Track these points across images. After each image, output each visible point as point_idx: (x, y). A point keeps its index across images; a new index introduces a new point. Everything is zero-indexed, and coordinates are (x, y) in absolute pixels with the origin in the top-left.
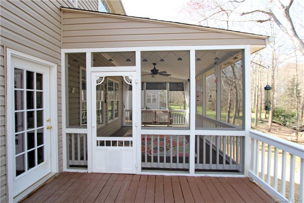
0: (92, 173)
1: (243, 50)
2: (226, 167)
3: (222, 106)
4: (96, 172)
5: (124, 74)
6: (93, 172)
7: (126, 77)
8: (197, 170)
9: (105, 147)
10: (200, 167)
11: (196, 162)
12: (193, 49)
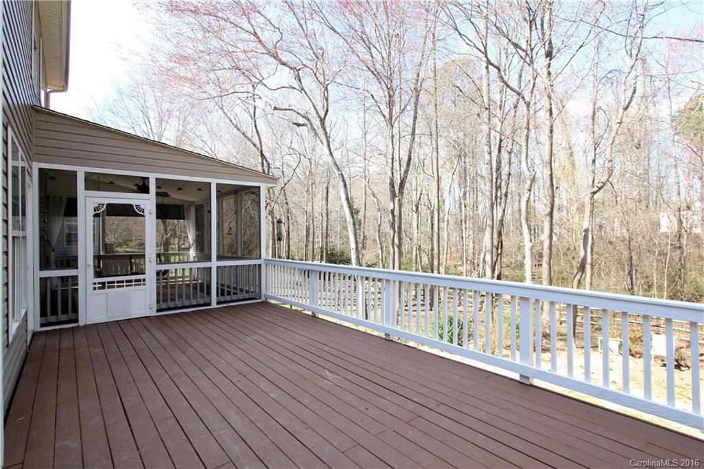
0: (86, 325)
1: (259, 187)
2: (247, 296)
3: (252, 250)
4: (91, 323)
5: (134, 203)
6: (88, 323)
7: (136, 206)
8: (218, 303)
9: (107, 290)
10: (222, 299)
11: (217, 296)
12: (214, 182)
